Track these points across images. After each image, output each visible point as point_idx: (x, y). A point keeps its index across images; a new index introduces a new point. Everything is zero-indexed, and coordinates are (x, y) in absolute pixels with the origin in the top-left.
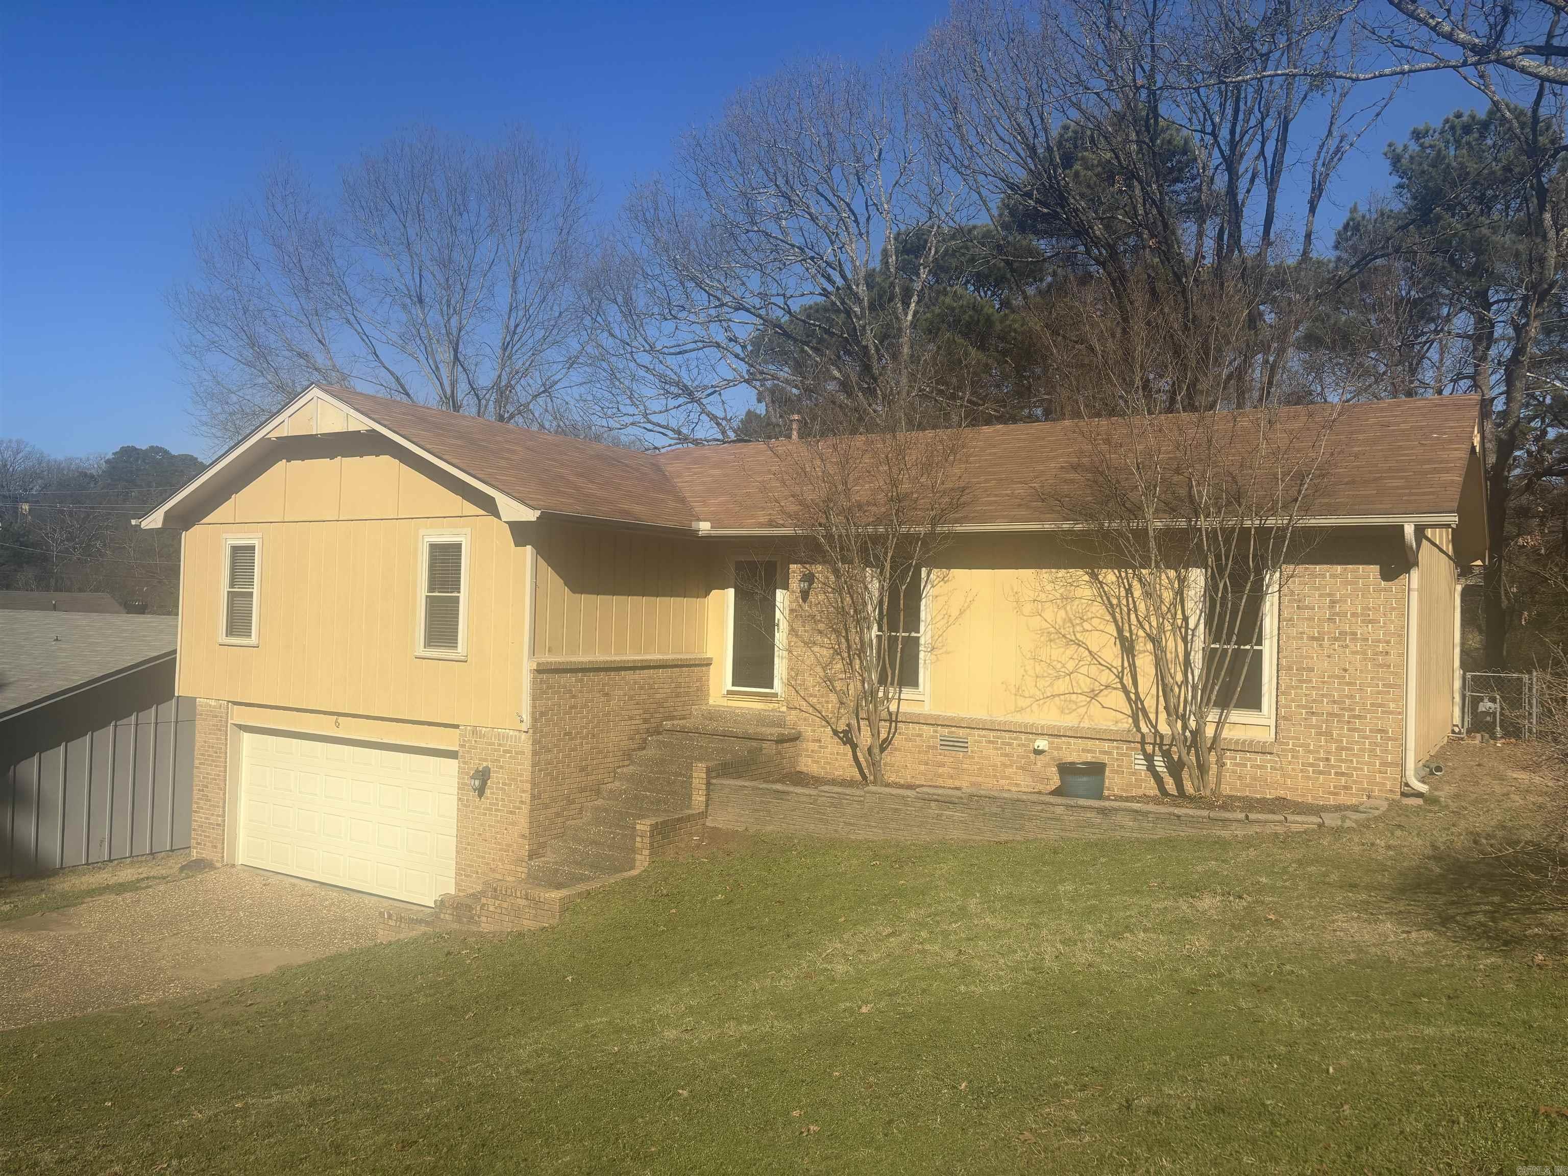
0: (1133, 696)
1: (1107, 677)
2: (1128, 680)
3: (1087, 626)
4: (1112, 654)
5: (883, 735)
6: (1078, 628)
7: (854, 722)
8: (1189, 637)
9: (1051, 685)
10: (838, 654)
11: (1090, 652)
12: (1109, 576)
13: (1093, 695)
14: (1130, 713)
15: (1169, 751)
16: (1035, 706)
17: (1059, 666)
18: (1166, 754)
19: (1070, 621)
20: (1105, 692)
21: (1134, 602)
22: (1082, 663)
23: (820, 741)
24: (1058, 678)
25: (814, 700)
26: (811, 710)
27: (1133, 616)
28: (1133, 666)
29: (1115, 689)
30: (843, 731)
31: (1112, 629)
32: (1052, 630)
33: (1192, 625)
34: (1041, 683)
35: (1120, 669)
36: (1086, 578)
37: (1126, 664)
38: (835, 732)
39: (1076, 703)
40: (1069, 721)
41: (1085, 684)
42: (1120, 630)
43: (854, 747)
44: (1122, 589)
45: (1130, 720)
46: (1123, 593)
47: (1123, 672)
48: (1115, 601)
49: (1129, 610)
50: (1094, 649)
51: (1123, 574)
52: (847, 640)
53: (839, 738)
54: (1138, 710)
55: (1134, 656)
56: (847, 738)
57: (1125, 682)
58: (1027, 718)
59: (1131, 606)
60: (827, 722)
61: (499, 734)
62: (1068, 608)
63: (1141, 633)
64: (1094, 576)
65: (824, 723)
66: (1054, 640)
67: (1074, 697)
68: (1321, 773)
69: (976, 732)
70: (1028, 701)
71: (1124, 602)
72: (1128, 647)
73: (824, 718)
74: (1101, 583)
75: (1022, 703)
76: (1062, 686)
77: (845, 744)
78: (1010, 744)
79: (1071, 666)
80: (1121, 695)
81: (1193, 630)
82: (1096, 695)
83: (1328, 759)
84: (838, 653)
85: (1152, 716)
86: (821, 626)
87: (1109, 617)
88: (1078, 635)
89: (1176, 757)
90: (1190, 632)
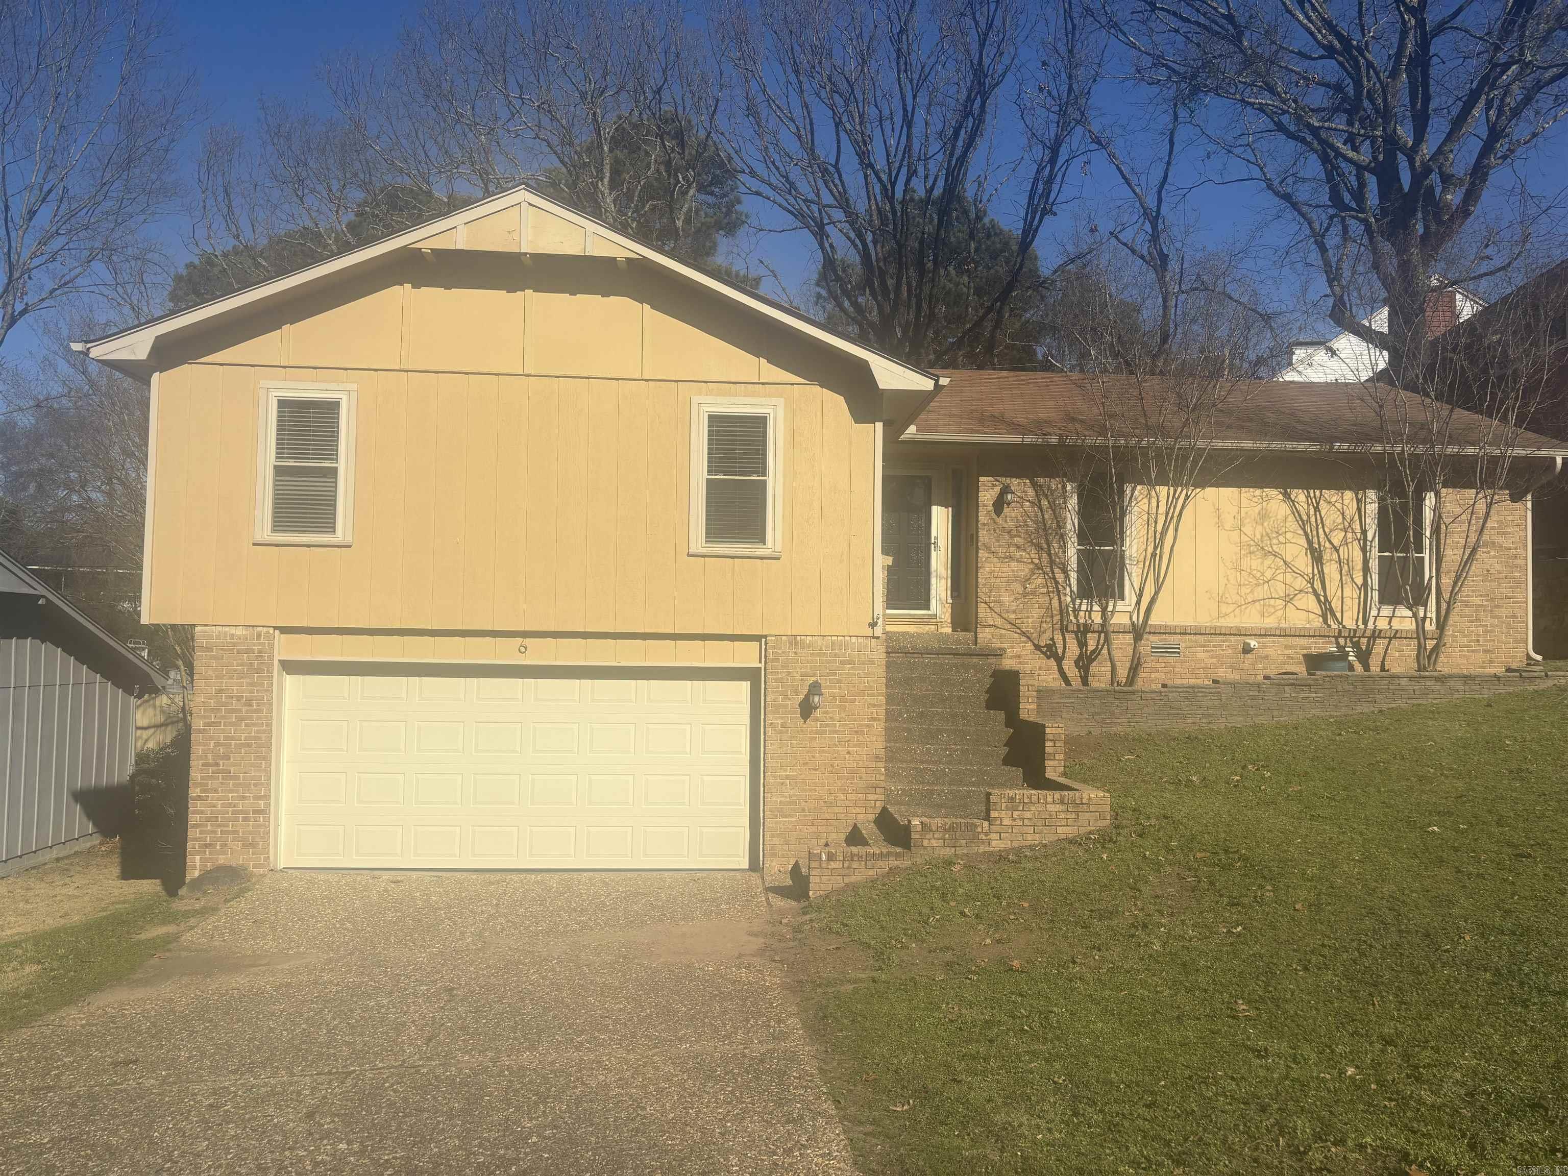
0: (1322, 599)
1: (1300, 583)
2: (1318, 585)
3: (1281, 539)
4: (1303, 562)
5: (1091, 647)
6: (1275, 541)
7: (1058, 638)
8: (1368, 548)
9: (1252, 591)
10: (1039, 569)
11: (1285, 562)
12: (1300, 496)
13: (1288, 599)
14: (1320, 613)
15: (1358, 642)
16: (1237, 612)
17: (1258, 575)
18: (1356, 645)
19: (1267, 534)
20: (1299, 596)
21: (1322, 518)
22: (1278, 572)
23: (1019, 657)
24: (1257, 585)
25: (1012, 616)
26: (1007, 626)
27: (1321, 531)
28: (1322, 573)
29: (1308, 593)
30: (1046, 646)
31: (1303, 541)
32: (1252, 543)
33: (1370, 537)
34: (1245, 590)
35: (1311, 576)
36: (1281, 497)
37: (1316, 571)
38: (1037, 647)
39: (1274, 607)
40: (1270, 622)
41: (1280, 590)
42: (1310, 543)
43: (1059, 660)
44: (1311, 507)
45: (1321, 619)
46: (1312, 512)
47: (1313, 578)
48: (1305, 518)
49: (1317, 526)
50: (1288, 559)
51: (1312, 495)
52: (1050, 555)
53: (1042, 652)
54: (1327, 610)
55: (1322, 564)
56: (1051, 652)
57: (1316, 587)
58: (1232, 622)
59: (1319, 521)
60: (1028, 638)
61: (833, 643)
62: (1266, 524)
63: (1328, 545)
64: (1287, 496)
65: (1024, 639)
66: (1253, 552)
67: (1272, 601)
68: (1473, 651)
69: (1188, 637)
70: (1232, 607)
71: (1313, 519)
72: (1317, 557)
73: (1023, 634)
74: (1293, 501)
75: (1224, 609)
76: (1259, 593)
77: (1048, 658)
78: (1221, 647)
79: (1268, 574)
80: (1312, 597)
81: (1371, 542)
82: (1291, 599)
83: (1478, 641)
84: (1039, 567)
85: (1339, 615)
86: (1018, 540)
87: (1301, 532)
88: (1275, 547)
89: (1364, 647)
90: (1369, 543)
